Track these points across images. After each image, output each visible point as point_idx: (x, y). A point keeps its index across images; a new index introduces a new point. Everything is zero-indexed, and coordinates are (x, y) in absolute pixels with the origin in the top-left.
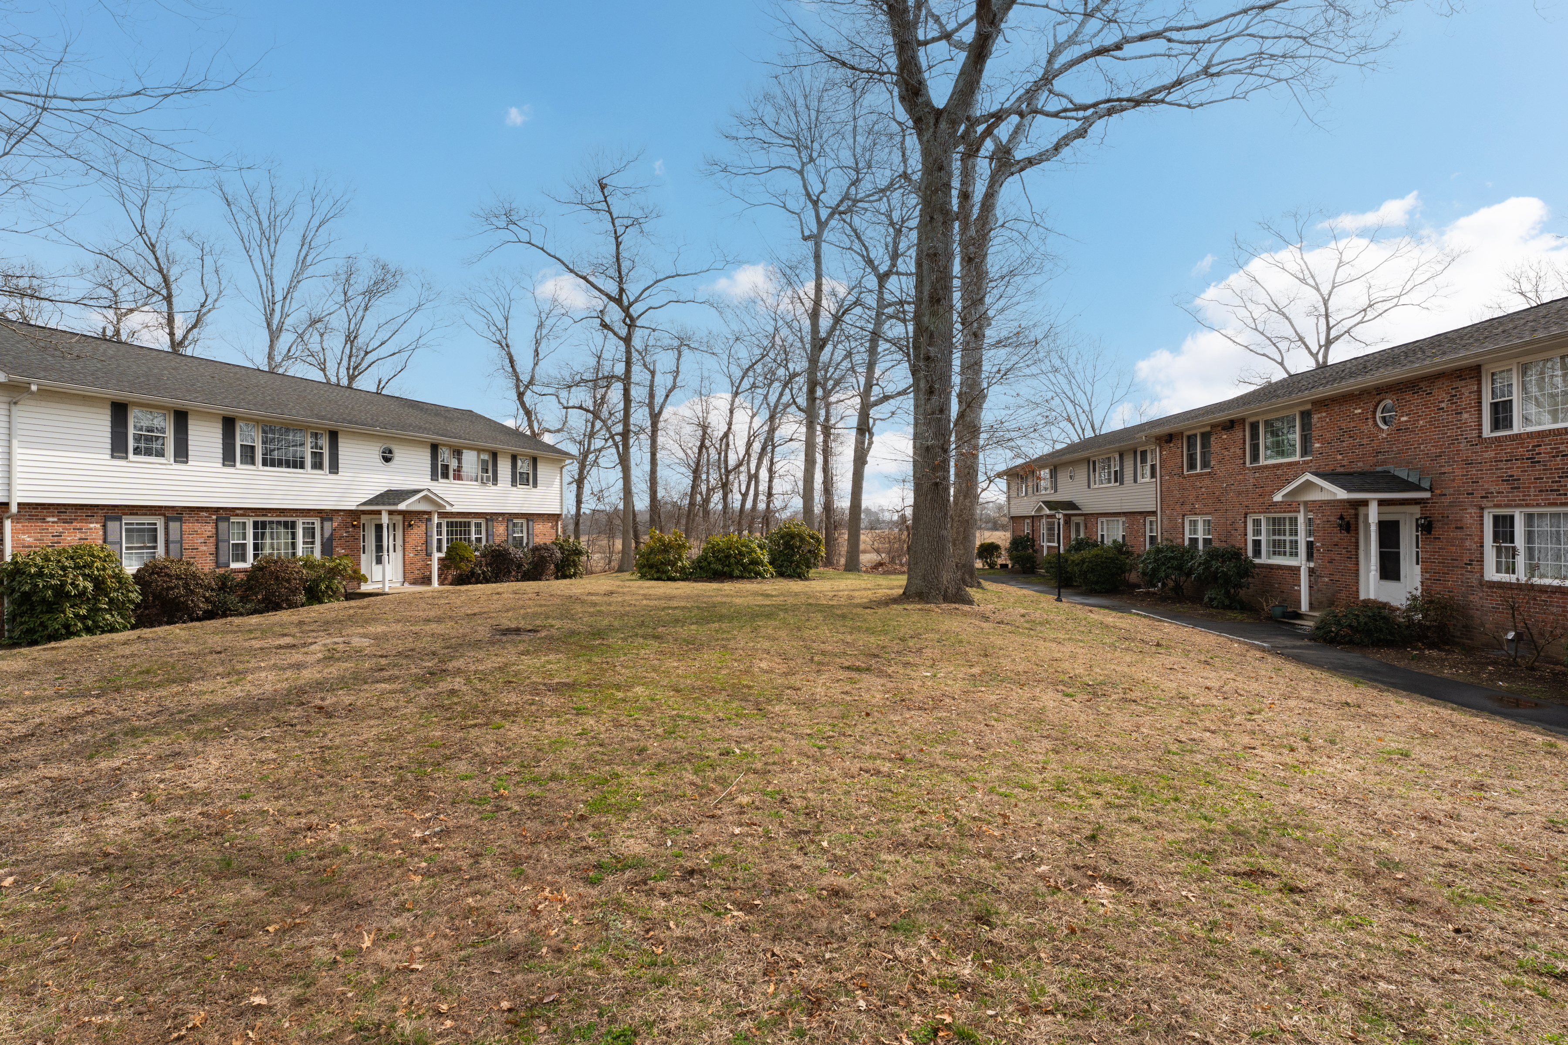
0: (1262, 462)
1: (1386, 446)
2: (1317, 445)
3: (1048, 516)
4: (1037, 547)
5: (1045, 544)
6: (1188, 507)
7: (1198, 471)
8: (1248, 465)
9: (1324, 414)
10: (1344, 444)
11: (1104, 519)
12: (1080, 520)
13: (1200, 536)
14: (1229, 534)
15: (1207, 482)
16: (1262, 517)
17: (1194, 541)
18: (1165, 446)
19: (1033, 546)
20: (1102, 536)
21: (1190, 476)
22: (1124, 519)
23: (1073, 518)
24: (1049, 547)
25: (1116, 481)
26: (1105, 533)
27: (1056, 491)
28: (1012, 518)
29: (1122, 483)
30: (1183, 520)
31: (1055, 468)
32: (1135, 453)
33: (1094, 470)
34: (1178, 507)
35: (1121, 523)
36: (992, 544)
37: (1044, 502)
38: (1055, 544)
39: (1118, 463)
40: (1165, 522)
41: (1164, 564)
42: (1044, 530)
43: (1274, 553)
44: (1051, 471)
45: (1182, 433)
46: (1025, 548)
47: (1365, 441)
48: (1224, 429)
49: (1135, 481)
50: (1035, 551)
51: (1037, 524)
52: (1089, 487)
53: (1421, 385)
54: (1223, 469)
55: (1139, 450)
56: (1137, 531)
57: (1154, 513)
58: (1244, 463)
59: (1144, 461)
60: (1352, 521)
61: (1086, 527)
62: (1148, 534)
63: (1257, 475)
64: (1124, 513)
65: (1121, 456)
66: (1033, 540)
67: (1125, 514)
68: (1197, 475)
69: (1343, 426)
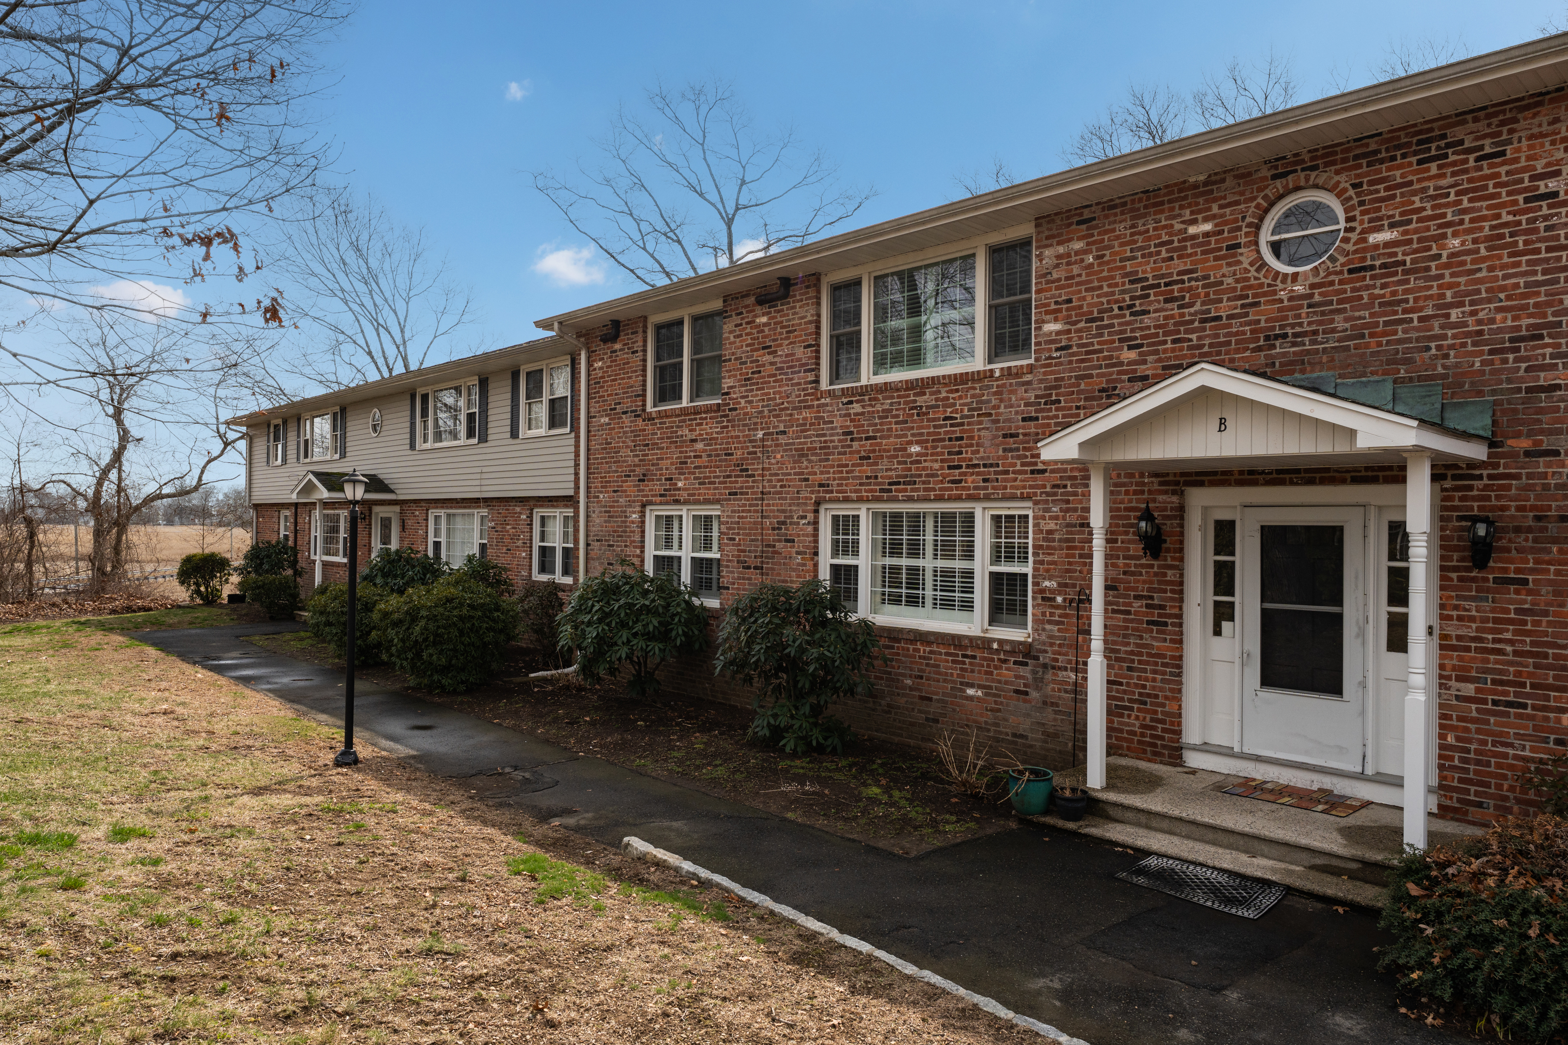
0: (867, 376)
1: (1306, 320)
2: (1051, 327)
3: (326, 504)
4: (302, 563)
5: (319, 558)
6: (658, 487)
7: (685, 403)
8: (824, 385)
9: (1078, 245)
10: (1147, 320)
11: (442, 512)
12: (391, 512)
13: (686, 553)
14: (769, 550)
15: (711, 428)
16: (863, 513)
17: (667, 564)
18: (602, 349)
19: (294, 564)
20: (437, 545)
21: (662, 415)
22: (484, 512)
23: (376, 509)
24: (325, 564)
25: (470, 434)
26: (443, 539)
27: (343, 455)
28: (257, 507)
29: (483, 439)
30: (643, 515)
31: (343, 410)
32: (515, 375)
33: (424, 414)
34: (629, 486)
35: (477, 521)
36: (213, 555)
37: (317, 474)
38: (341, 559)
39: (476, 397)
40: (597, 519)
41: (623, 625)
42: (317, 531)
43: (896, 600)
44: (335, 420)
45: (645, 319)
46: (278, 566)
47: (1224, 309)
48: (760, 302)
49: (514, 434)
50: (297, 573)
51: (303, 518)
52: (412, 446)
53: (1458, 133)
54: (756, 396)
55: (524, 369)
56: (514, 538)
57: (570, 501)
58: (817, 381)
59: (534, 392)
60: (1169, 526)
61: (403, 528)
62: (537, 543)
63: (857, 408)
64: (486, 500)
65: (484, 383)
66: (295, 550)
67: (487, 502)
68: (684, 412)
69: (1147, 270)
